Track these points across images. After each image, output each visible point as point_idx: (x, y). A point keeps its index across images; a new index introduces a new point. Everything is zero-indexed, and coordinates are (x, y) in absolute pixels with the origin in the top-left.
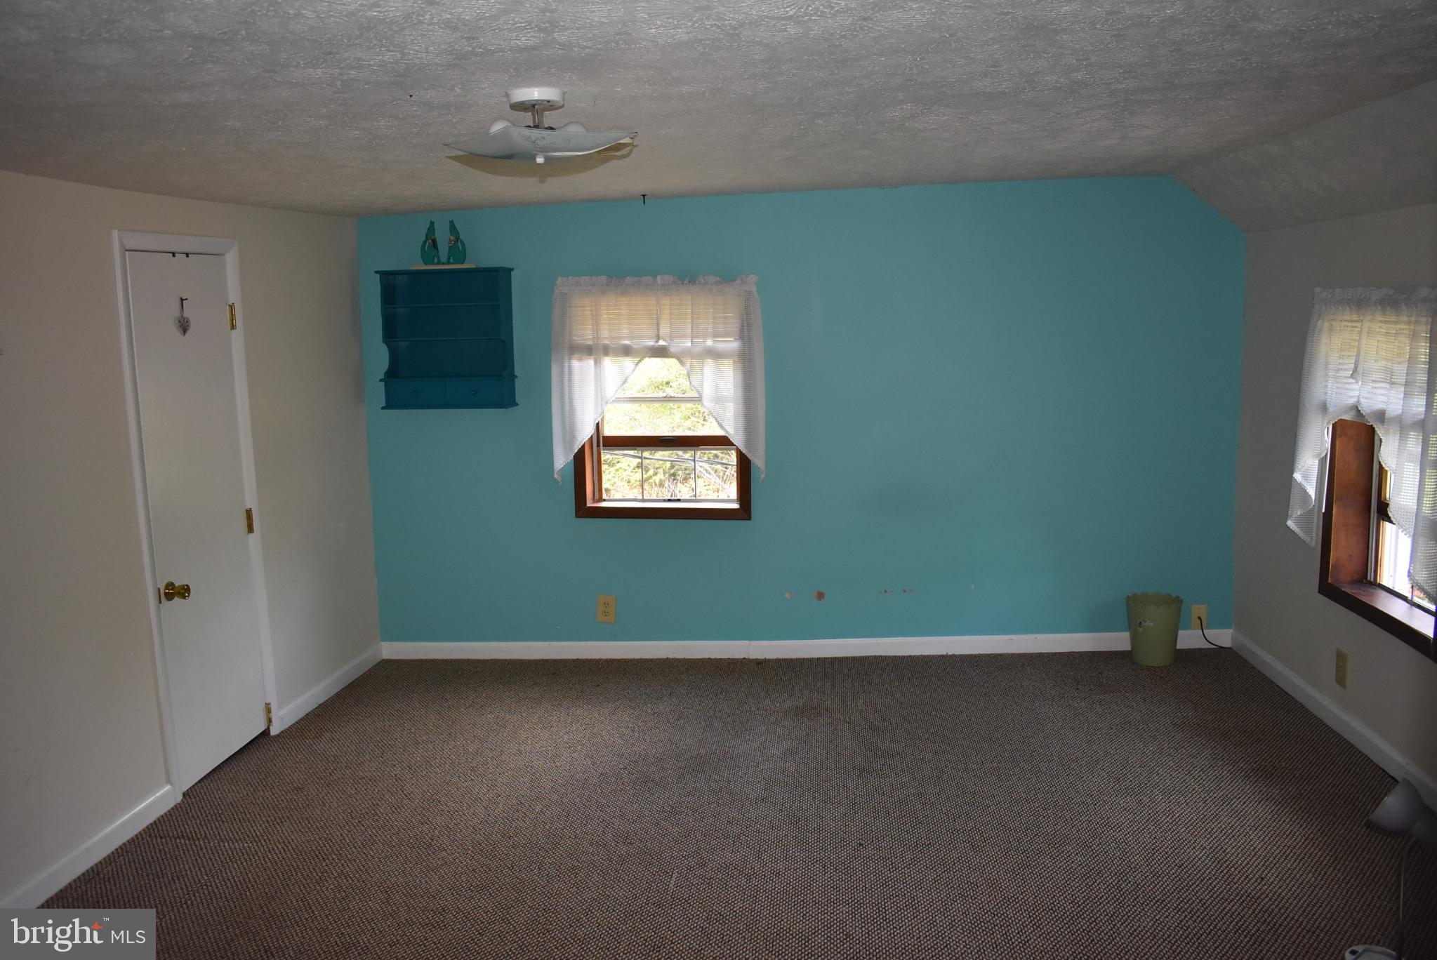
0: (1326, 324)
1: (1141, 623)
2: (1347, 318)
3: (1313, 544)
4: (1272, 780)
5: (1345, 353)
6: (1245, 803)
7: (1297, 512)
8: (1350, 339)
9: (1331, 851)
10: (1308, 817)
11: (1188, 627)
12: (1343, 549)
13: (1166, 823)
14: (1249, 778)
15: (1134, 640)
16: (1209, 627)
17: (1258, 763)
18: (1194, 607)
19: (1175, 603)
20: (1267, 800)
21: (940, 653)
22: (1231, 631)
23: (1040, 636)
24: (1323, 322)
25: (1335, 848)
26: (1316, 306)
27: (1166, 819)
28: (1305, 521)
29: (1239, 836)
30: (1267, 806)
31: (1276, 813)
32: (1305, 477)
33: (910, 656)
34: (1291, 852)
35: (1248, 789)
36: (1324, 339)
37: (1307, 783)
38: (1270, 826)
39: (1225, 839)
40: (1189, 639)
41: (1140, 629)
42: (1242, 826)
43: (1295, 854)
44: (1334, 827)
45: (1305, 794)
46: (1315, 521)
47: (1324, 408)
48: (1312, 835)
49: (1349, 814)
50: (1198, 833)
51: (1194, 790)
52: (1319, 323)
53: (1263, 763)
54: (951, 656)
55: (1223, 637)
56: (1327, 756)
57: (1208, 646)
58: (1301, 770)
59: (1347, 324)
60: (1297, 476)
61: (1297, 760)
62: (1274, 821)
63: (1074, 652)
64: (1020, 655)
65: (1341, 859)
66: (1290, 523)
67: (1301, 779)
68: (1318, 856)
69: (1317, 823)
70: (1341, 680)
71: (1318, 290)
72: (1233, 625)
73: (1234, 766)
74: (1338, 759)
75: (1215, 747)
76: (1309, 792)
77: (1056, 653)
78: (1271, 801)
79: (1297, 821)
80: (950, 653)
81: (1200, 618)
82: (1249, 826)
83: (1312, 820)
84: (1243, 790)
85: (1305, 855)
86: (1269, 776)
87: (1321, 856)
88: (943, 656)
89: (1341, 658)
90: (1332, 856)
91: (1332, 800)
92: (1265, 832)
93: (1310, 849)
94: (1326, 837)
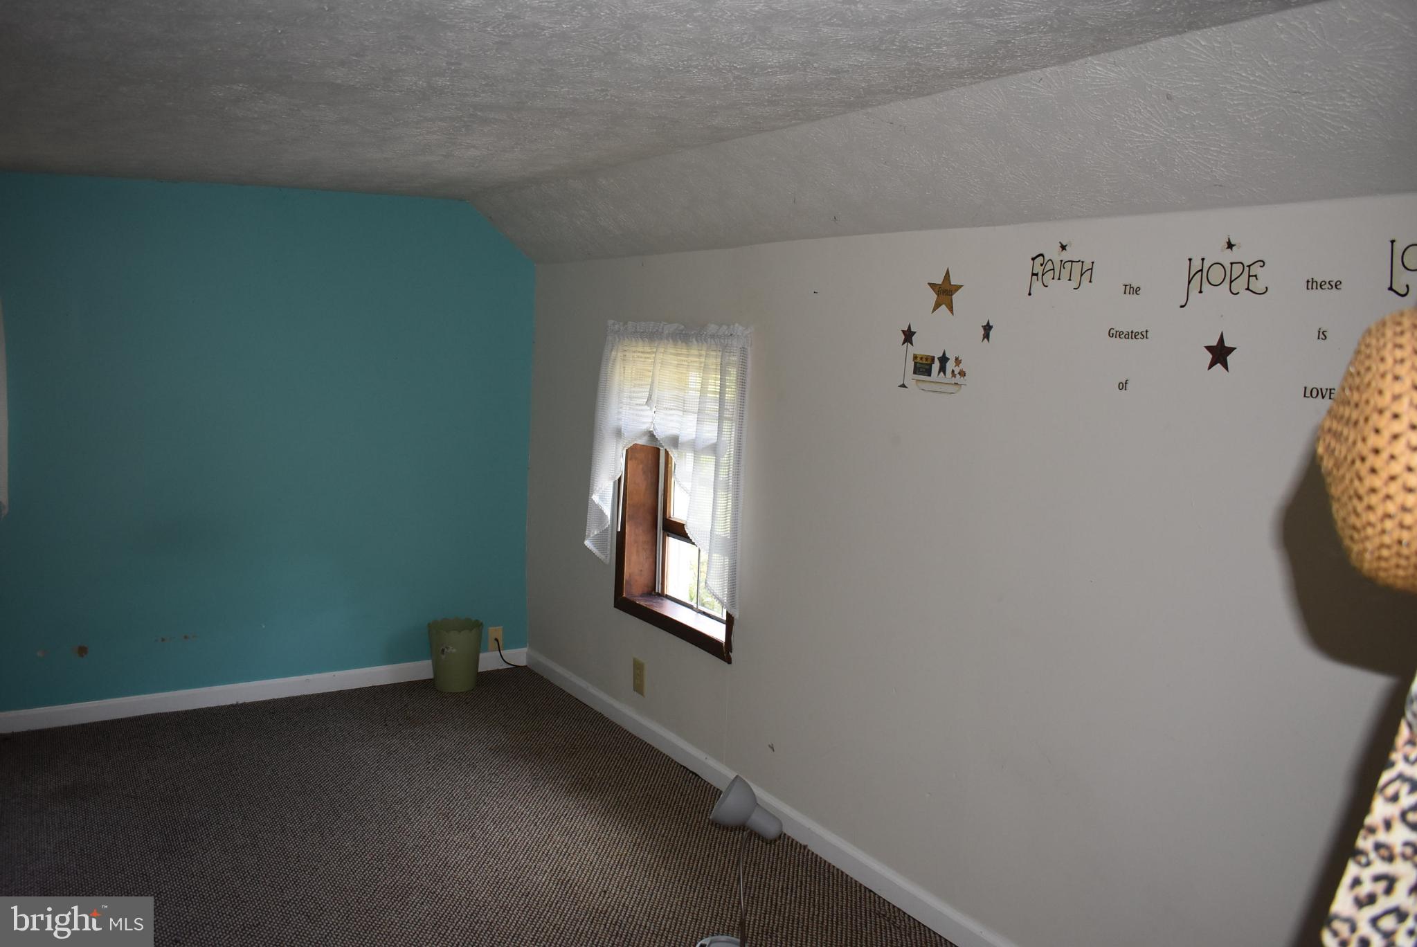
0: (620, 354)
1: (443, 650)
2: (640, 349)
3: (607, 561)
4: (591, 792)
5: (638, 382)
6: (572, 818)
7: (593, 531)
8: (643, 370)
9: (658, 852)
10: (632, 823)
11: (486, 650)
12: (635, 565)
13: (504, 852)
14: (571, 793)
15: (436, 668)
16: (506, 648)
17: (575, 777)
18: (491, 629)
19: (476, 626)
20: (592, 812)
21: (229, 703)
22: (525, 650)
23: (337, 673)
24: (617, 352)
25: (661, 849)
26: (610, 338)
27: (502, 848)
28: (600, 540)
29: (574, 853)
30: (593, 818)
31: (602, 824)
32: (602, 498)
33: (195, 710)
34: (624, 859)
35: (573, 805)
36: (618, 368)
37: (623, 790)
38: (600, 838)
39: (562, 859)
40: (489, 661)
41: (443, 657)
42: (575, 843)
43: (628, 861)
44: (656, 828)
45: (623, 801)
46: (609, 540)
47: (619, 433)
48: (639, 840)
49: (665, 813)
50: (537, 857)
51: (522, 814)
52: (613, 353)
53: (580, 777)
54: (242, 704)
55: (519, 656)
56: (634, 762)
57: (506, 666)
58: (615, 778)
59: (639, 354)
60: (595, 498)
61: (609, 769)
62: (603, 832)
63: (375, 687)
64: (318, 696)
65: (668, 858)
66: (587, 543)
67: (617, 786)
68: (648, 859)
69: (640, 827)
70: (639, 688)
71: (611, 322)
72: (528, 645)
73: (554, 783)
74: (644, 762)
75: (533, 767)
76: (626, 798)
77: (356, 689)
78: (595, 813)
79: (623, 828)
80: (241, 702)
81: (496, 640)
82: (581, 841)
83: (635, 825)
84: (567, 806)
85: (637, 860)
86: (588, 788)
87: (651, 859)
88: (232, 705)
89: (638, 668)
90: (660, 857)
91: (647, 803)
92: (596, 844)
93: (640, 854)
94: (651, 839)
